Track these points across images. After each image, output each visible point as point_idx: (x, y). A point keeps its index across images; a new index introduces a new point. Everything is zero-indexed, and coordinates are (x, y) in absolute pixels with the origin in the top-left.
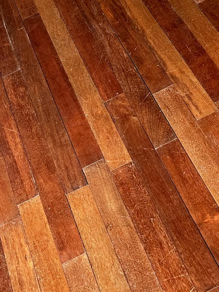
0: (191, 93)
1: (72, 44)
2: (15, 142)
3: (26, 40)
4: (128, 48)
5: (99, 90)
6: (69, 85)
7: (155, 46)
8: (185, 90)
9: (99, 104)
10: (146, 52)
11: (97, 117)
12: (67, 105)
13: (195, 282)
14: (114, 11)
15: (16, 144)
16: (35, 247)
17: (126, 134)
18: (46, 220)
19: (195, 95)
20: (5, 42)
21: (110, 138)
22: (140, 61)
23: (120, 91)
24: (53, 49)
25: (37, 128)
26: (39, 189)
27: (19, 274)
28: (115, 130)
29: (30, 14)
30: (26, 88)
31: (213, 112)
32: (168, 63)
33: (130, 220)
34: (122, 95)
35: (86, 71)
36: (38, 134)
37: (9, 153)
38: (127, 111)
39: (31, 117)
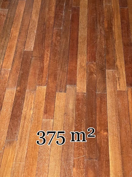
0: (120, 78)
1: (86, 29)
2: (47, 59)
3: (69, 17)
4: (106, 44)
5: (87, 56)
6: (77, 47)
7: (116, 49)
8: (119, 75)
9: (84, 62)
10: (112, 50)
11: (81, 67)
12: (73, 55)
13: (86, 153)
14: (108, 24)
15: (47, 60)
16: (36, 107)
17: (89, 80)
18: (45, 98)
19: (121, 79)
20: (61, 13)
21: (82, 79)
22: (108, 53)
23: (95, 61)
24: (78, 27)
25: (57, 58)
26: (47, 84)
27: (26, 113)
28: (86, 76)
29: (76, 6)
30: (61, 39)
31: (124, 90)
32: (118, 60)
33: (75, 116)
34: (95, 63)
35: (86, 44)
36: (57, 61)
37: (43, 62)
38: (94, 71)
39: (57, 52)
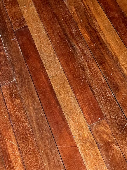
1: (57, 60)
3: (18, 52)
4: (105, 72)
5: (83, 113)
6: (58, 103)
9: (84, 127)
10: (121, 80)
11: (84, 140)
12: (57, 123)
14: (90, 33)
15: (16, 158)
17: (111, 163)
20: (1, 51)
21: (97, 165)
22: (116, 88)
23: (102, 118)
25: (33, 143)
28: (100, 157)
29: (20, 26)
30: (22, 101)
34: (104, 121)
35: (71, 90)
36: (34, 150)
37: (10, 167)
38: (110, 138)
39: (27, 131)
